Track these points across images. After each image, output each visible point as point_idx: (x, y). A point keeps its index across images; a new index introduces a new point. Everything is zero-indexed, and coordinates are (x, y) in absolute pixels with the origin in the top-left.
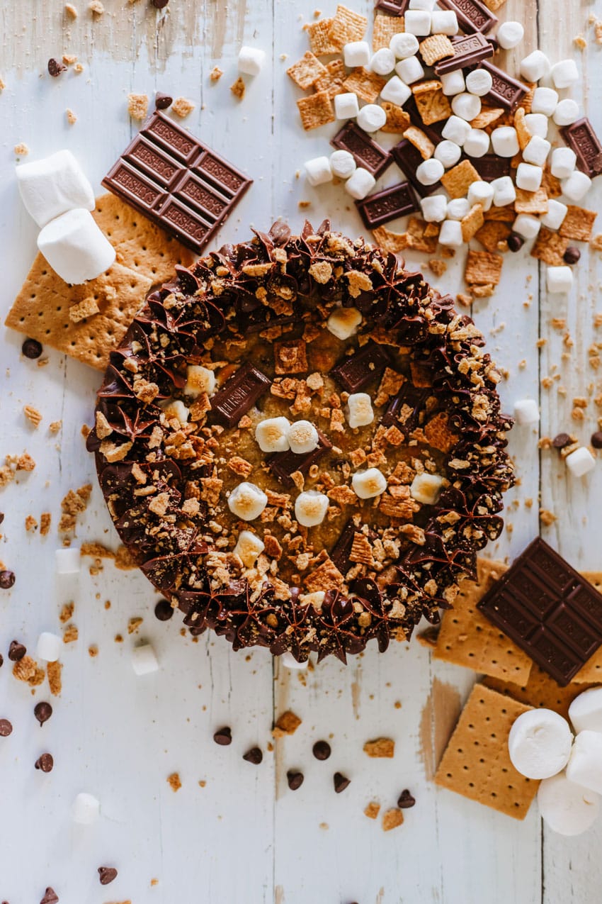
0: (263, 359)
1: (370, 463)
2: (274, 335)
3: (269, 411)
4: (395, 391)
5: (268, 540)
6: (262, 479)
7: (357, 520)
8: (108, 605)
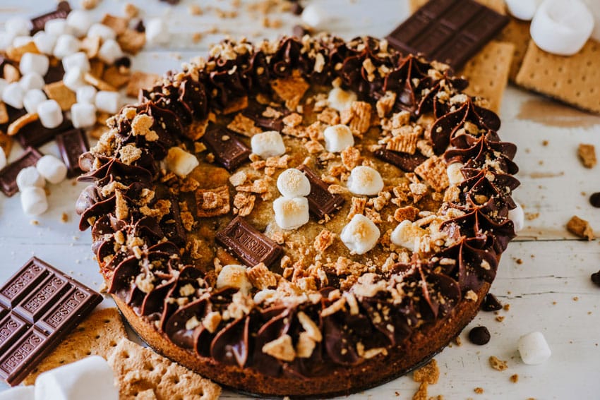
0: (214, 228)
1: (319, 137)
2: (190, 218)
3: (267, 219)
4: (250, 122)
5: (400, 217)
6: (337, 224)
7: (374, 147)
8: (479, 391)
